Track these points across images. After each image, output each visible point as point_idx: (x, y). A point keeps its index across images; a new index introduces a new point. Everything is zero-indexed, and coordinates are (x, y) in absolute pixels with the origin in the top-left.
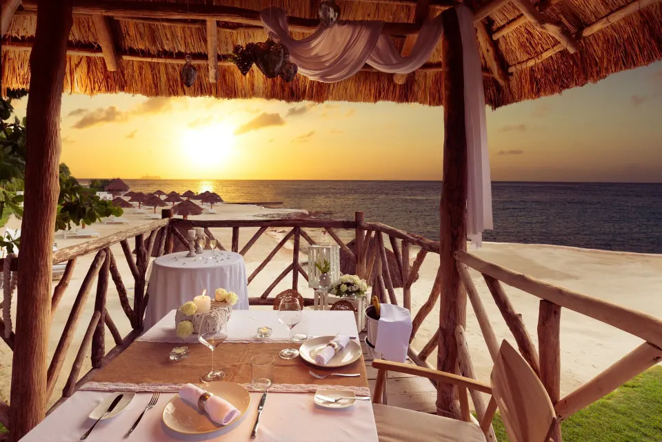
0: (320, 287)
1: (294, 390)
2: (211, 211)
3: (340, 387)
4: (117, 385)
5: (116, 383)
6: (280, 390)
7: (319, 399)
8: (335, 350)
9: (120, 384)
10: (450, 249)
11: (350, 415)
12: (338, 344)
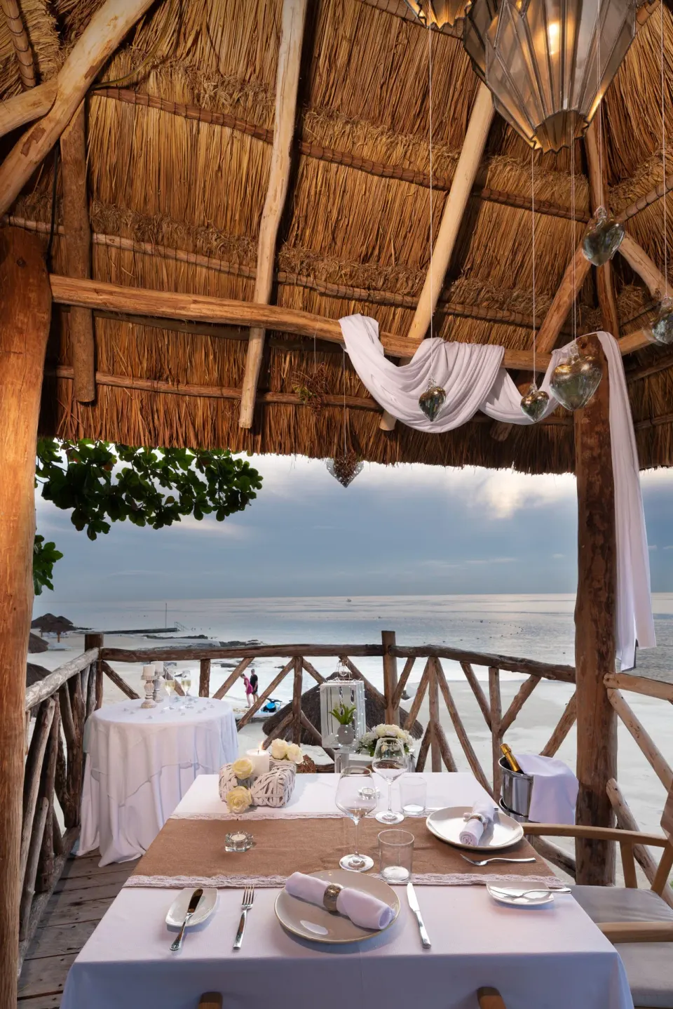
0: (340, 745)
1: (450, 882)
2: (58, 646)
3: (516, 876)
4: (179, 880)
5: (178, 877)
6: (425, 882)
7: (500, 893)
8: (484, 824)
9: (183, 877)
10: (597, 672)
11: (553, 916)
12: (485, 816)
